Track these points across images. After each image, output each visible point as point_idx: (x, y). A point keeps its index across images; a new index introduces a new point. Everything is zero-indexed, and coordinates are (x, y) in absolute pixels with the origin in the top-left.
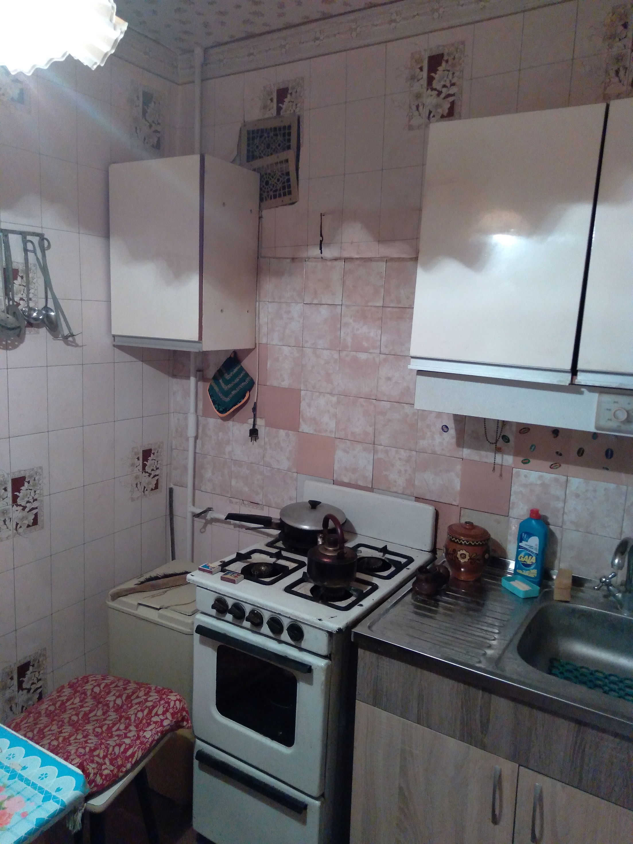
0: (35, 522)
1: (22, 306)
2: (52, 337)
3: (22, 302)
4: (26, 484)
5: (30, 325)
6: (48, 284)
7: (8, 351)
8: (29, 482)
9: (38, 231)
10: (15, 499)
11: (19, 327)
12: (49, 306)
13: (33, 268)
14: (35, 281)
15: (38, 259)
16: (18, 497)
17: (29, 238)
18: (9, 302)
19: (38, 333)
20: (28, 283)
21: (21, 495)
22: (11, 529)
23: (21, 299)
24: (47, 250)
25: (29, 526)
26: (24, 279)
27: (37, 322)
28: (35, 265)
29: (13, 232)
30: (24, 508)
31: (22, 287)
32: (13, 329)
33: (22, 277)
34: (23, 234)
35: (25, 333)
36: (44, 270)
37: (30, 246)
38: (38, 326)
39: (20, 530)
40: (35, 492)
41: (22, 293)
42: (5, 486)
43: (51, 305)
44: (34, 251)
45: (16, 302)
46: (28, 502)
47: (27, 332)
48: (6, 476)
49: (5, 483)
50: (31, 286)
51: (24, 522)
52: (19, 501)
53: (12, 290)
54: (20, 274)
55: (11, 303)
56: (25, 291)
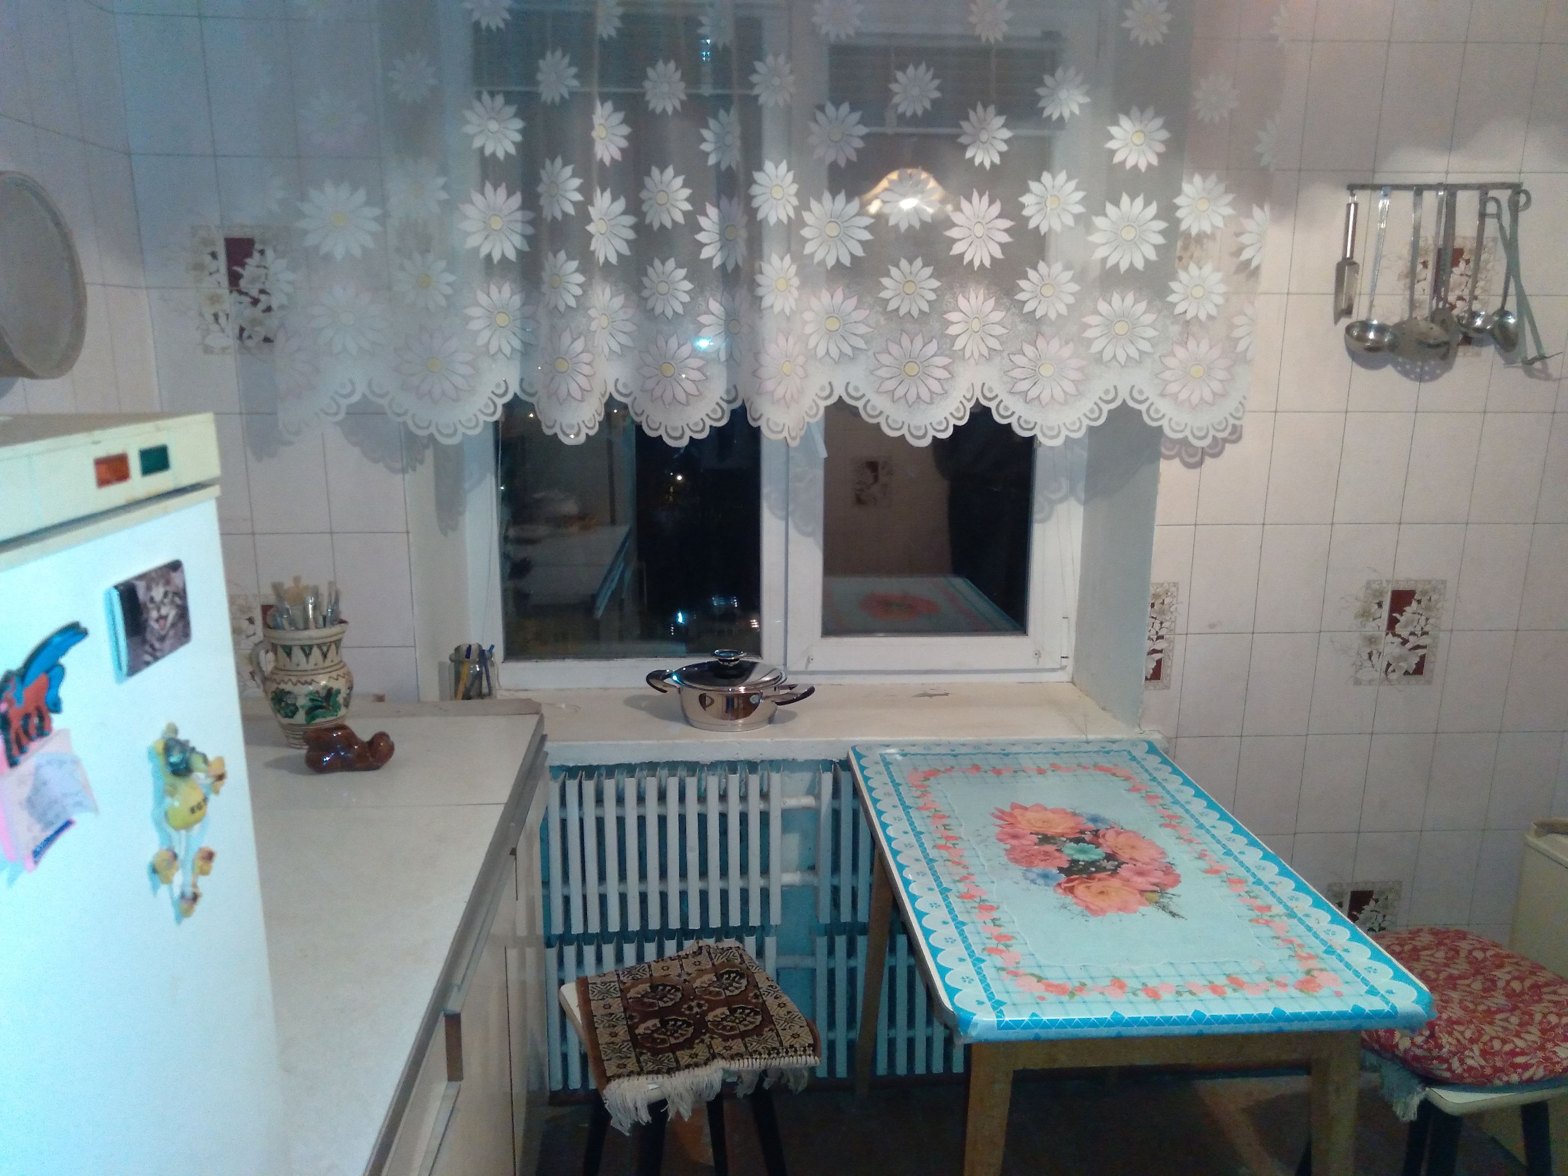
0: (1419, 669)
1: (1460, 309)
2: (1503, 362)
3: (1460, 304)
4: (1414, 604)
5: (1467, 340)
6: (1513, 271)
7: (1422, 384)
8: (1419, 602)
9: (1512, 179)
10: (1392, 622)
11: (1447, 343)
12: (1508, 307)
13: (1491, 244)
14: (1489, 266)
15: (1501, 228)
16: (1398, 621)
17: (1492, 193)
18: (1437, 304)
19: (1478, 354)
20: (1477, 269)
21: (1402, 619)
22: (1379, 669)
23: (1460, 298)
24: (1523, 210)
25: (1407, 673)
26: (1471, 264)
27: (1481, 336)
28: (1494, 240)
29: (1466, 187)
30: (1405, 642)
31: (1465, 279)
32: (1438, 346)
33: (1468, 262)
34: (1483, 189)
35: (1455, 355)
36: (1511, 245)
37: (1491, 208)
38: (1481, 343)
39: (1393, 676)
40: (1427, 619)
41: (1463, 287)
42: (1381, 599)
43: (1511, 305)
44: (1498, 216)
45: (1451, 304)
46: (1412, 634)
47: (1460, 354)
48: (1385, 584)
49: (1382, 594)
50: (1481, 276)
51: (1401, 664)
52: (1398, 628)
53: (1446, 284)
54: (1466, 256)
55: (1441, 305)
56: (1469, 285)
